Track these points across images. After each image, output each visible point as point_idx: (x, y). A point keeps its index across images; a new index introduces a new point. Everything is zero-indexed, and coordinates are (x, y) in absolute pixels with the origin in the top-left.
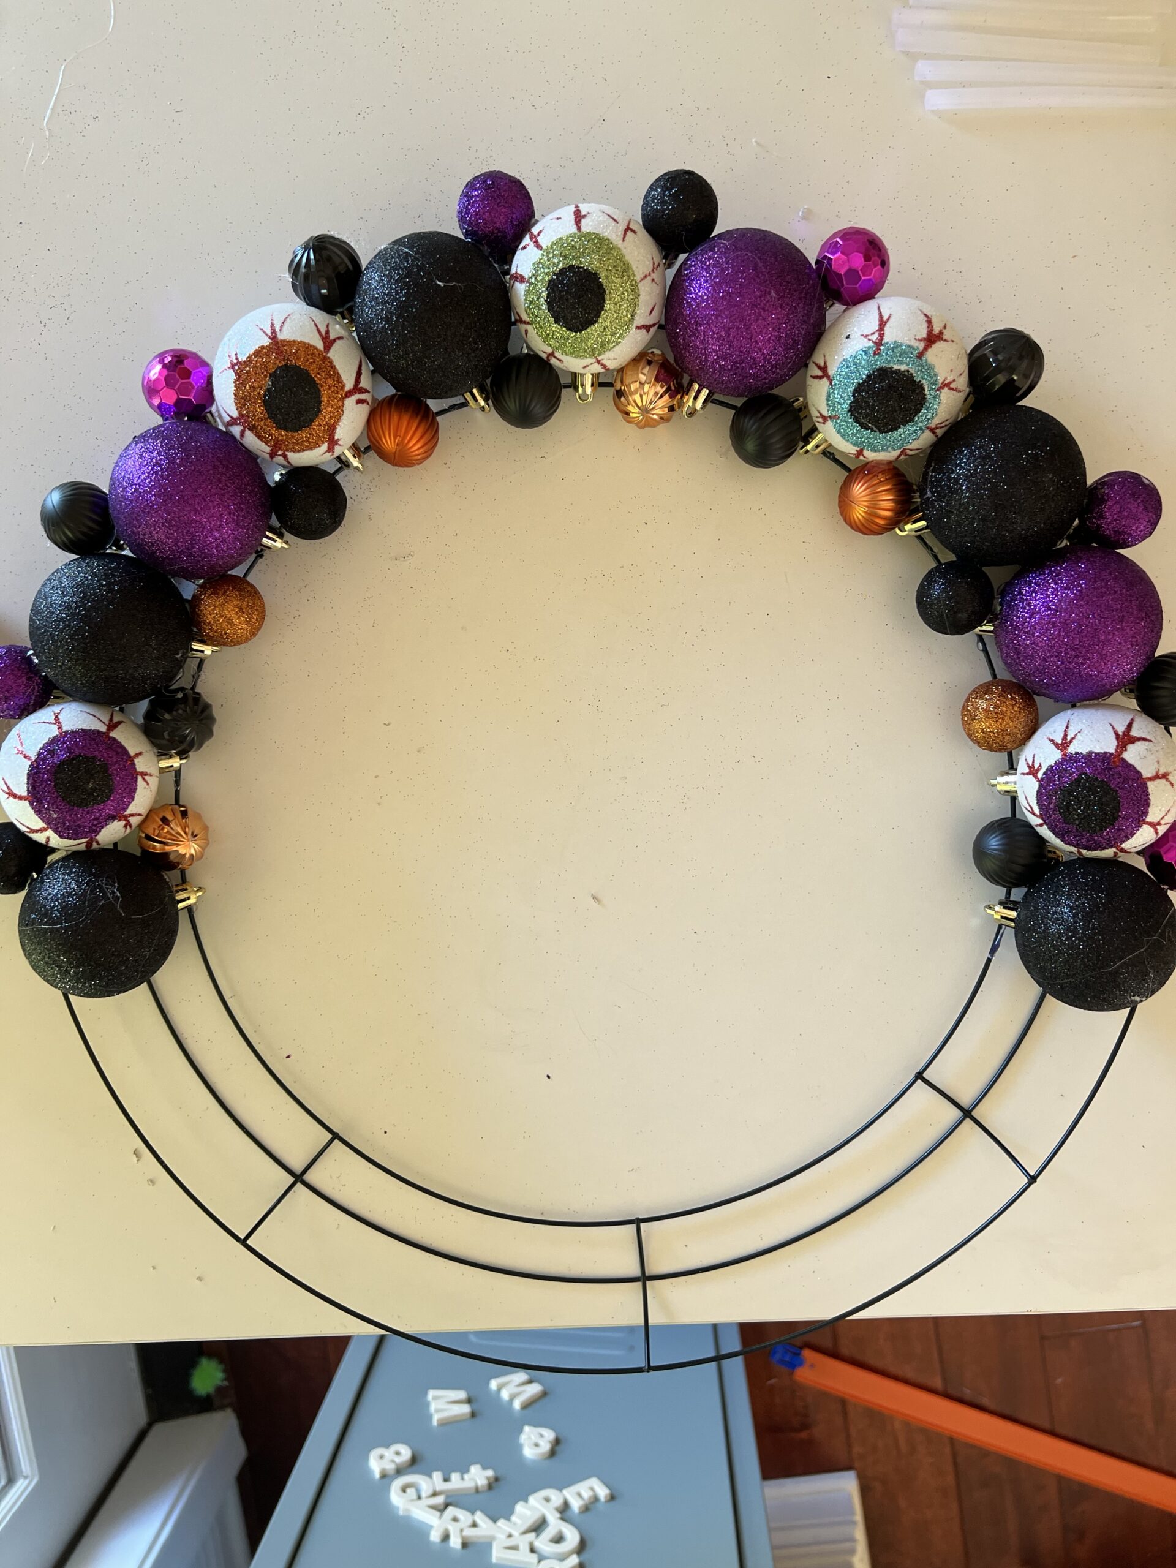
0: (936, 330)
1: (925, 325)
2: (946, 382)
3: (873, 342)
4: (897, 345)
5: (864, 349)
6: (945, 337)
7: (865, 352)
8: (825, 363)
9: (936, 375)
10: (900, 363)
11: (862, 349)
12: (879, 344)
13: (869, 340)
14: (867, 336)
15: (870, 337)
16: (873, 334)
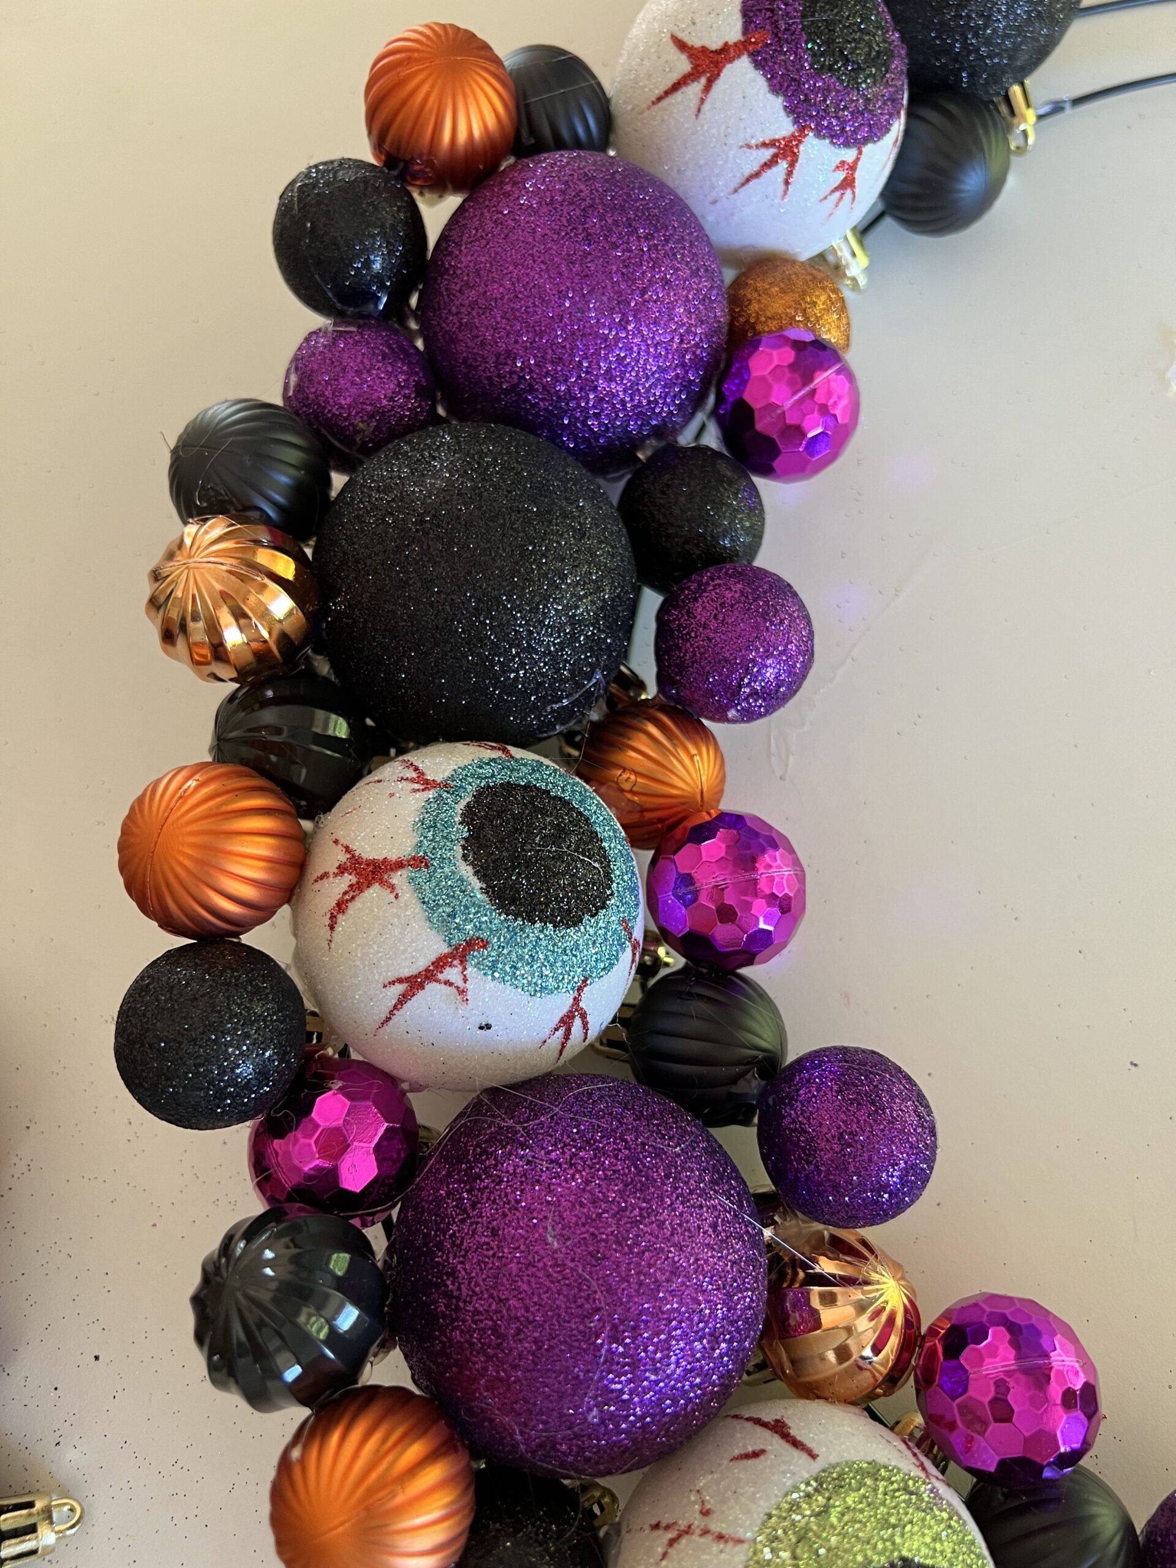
0: (346, 881)
2: (418, 786)
3: (465, 969)
4: (435, 919)
7: (493, 968)
9: (426, 810)
10: (462, 883)
11: (492, 978)
12: (461, 953)
13: (465, 980)
14: (462, 992)
15: (460, 983)
16: (448, 983)
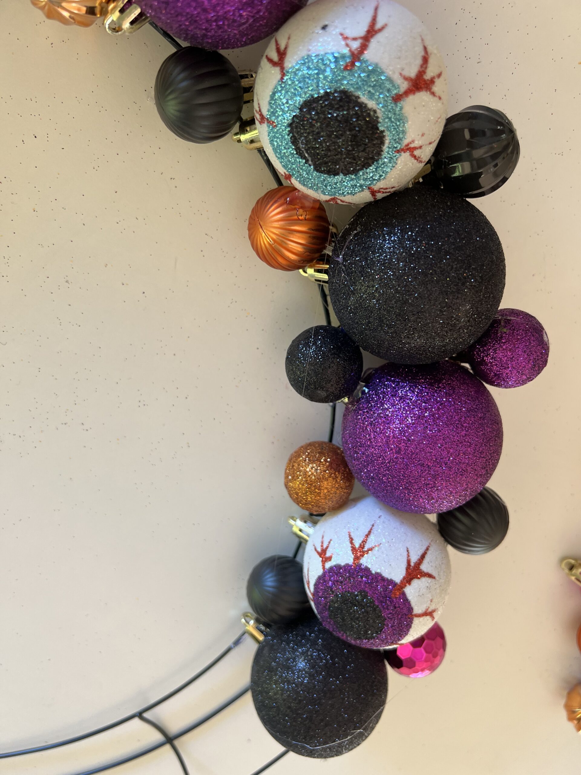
0: (428, 75)
1: (419, 61)
2: (412, 146)
3: (350, 51)
4: (376, 71)
5: (336, 55)
6: (435, 88)
7: (336, 59)
8: (286, 48)
9: (404, 132)
10: (371, 96)
11: (333, 54)
12: (356, 56)
13: (347, 45)
14: (346, 38)
15: (349, 42)
16: (355, 39)
